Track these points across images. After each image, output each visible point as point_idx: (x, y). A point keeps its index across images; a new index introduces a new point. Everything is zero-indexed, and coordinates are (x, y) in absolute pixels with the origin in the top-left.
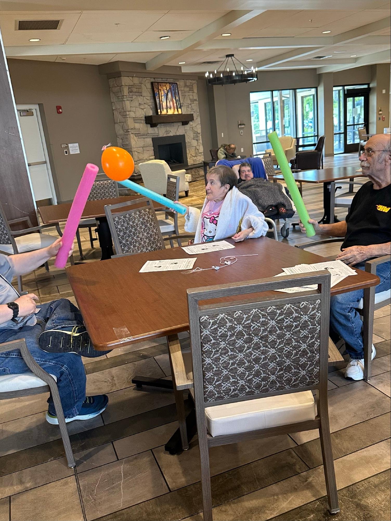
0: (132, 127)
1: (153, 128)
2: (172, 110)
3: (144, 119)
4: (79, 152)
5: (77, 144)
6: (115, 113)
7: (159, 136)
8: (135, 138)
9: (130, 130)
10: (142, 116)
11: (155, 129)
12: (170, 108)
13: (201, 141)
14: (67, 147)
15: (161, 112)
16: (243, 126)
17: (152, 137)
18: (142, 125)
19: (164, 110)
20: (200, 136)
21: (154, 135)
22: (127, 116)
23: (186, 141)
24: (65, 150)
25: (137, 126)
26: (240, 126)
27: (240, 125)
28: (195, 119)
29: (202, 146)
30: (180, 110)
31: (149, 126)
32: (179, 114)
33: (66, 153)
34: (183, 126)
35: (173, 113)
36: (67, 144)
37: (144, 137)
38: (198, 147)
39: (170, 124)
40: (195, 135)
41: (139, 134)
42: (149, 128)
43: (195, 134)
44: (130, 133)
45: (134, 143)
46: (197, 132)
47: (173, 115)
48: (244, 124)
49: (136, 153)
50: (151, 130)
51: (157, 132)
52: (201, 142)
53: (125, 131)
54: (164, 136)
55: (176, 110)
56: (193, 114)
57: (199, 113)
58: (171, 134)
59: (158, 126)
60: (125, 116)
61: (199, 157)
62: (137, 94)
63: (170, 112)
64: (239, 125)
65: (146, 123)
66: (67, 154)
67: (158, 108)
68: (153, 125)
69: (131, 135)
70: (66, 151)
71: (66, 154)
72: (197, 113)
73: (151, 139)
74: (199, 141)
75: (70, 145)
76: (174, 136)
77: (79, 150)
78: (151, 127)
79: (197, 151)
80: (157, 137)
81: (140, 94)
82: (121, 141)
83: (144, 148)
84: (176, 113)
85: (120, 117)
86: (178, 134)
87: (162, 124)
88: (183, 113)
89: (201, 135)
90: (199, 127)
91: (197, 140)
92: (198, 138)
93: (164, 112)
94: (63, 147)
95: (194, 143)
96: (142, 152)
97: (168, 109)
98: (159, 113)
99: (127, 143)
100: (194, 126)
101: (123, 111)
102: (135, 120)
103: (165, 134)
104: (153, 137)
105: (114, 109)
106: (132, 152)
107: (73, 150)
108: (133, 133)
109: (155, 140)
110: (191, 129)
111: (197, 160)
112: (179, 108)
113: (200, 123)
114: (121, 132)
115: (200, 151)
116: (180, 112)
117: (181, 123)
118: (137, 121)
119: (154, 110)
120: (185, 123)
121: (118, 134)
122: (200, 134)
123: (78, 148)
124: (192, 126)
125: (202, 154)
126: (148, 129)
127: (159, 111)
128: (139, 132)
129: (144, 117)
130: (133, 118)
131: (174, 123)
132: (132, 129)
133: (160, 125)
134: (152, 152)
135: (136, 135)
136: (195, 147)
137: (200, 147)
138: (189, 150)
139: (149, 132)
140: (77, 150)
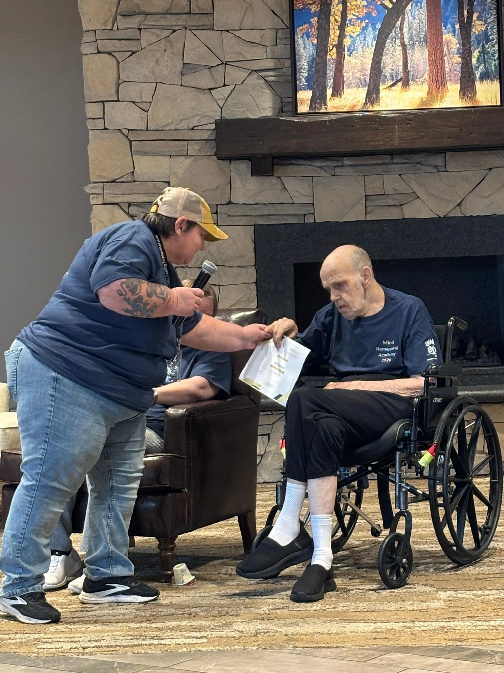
1: (261, 179)
2: (421, 87)
3: (210, 135)
7: (310, 220)
10: (194, 122)
12: (406, 80)
17: (254, 221)
19: (347, 90)
21: (271, 210)
25: (152, 167)
30: (488, 88)
31: (240, 167)
32: (477, 110)
39: (417, 158)
44: (95, 200)
47: (424, 116)
50: (250, 190)
55: (454, 87)
62: (172, 21)
65: (223, 155)
67: (303, 83)
73: (249, 231)
78: (255, 172)
80: (294, 221)
81: (205, 20)
84: (452, 102)
87: (347, 162)
93: (347, 101)
97: (382, 87)
98: (303, 108)
102: (141, 140)
104: (261, 222)
108: (108, 199)
112: (485, 76)
118: (149, 146)
126: (230, 185)
127: (305, 95)
129: (213, 126)
130: (126, 132)
131: (448, 154)
132: (114, 181)
133: (333, 164)
134: (248, 296)
135: (133, 210)
139: (237, 199)
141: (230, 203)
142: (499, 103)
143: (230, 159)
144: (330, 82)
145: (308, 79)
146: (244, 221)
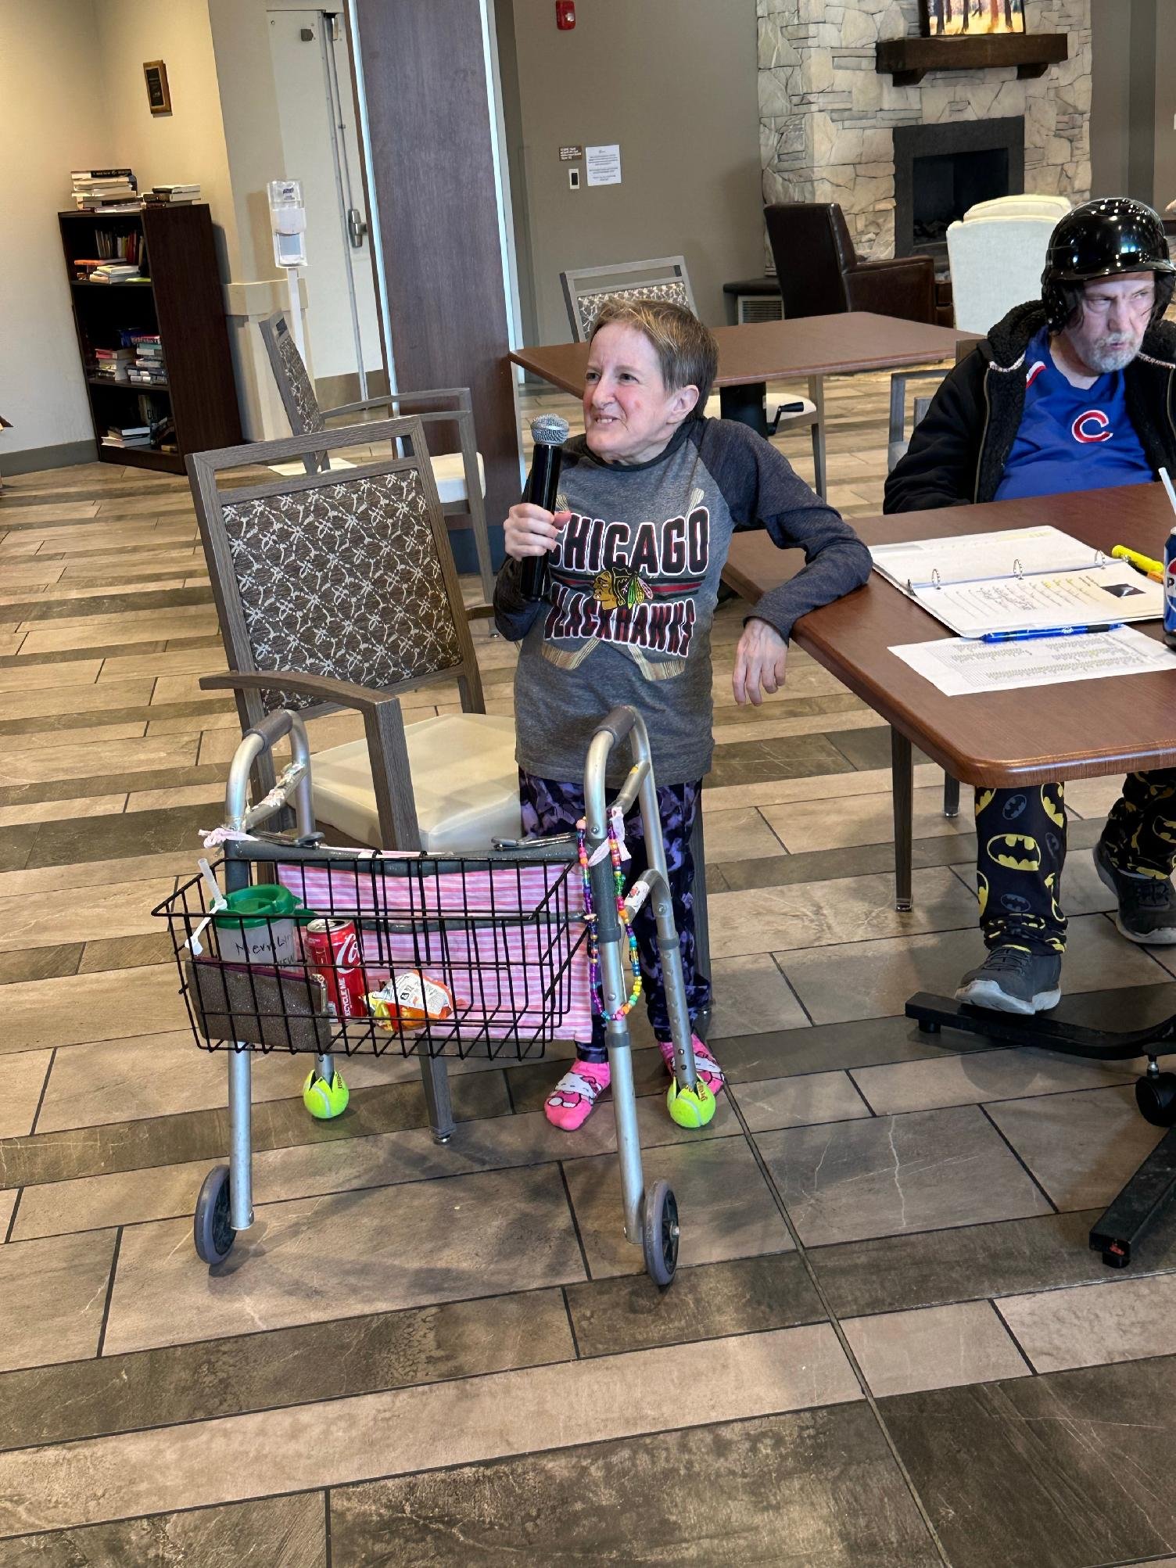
0: (824, 86)
1: (901, 89)
2: (987, 16)
3: (873, 53)
4: (618, 179)
5: (615, 150)
6: (765, 28)
7: (920, 122)
8: (832, 127)
9: (812, 98)
10: (864, 41)
11: (911, 92)
12: (980, 10)
13: (1085, 144)
14: (580, 160)
15: (941, 25)
17: (892, 124)
18: (861, 74)
19: (954, 17)
20: (1086, 126)
21: (901, 115)
22: (810, 42)
23: (1027, 145)
24: (571, 171)
25: (843, 79)
28: (1071, 53)
29: (1088, 166)
30: (1016, 18)
31: (888, 78)
32: (1011, 37)
33: (575, 182)
34: (1023, 83)
35: (990, 29)
36: (579, 149)
37: (863, 123)
38: (1070, 169)
39: (971, 73)
40: (1066, 118)
41: (847, 114)
42: (885, 91)
43: (1064, 114)
44: (814, 108)
45: (823, 148)
46: (1075, 107)
47: (989, 39)
50: (893, 98)
51: (918, 107)
52: (1087, 147)
53: (796, 100)
54: (943, 121)
55: (1002, 16)
56: (1064, 37)
57: (1089, 32)
58: (971, 115)
59: (923, 82)
60: (800, 41)
63: (979, 26)
65: (879, 69)
66: (577, 187)
67: (932, 10)
68: (904, 78)
69: (817, 115)
70: (574, 176)
71: (572, 187)
72: (1084, 33)
73: (890, 132)
74: (1080, 145)
75: (590, 152)
76: (979, 123)
77: (618, 172)
78: (896, 83)
79: (1065, 181)
80: (913, 123)
82: (774, 139)
83: (861, 169)
84: (1001, 28)
85: (781, 43)
86: (997, 113)
88: (1028, 32)
89: (1091, 120)
90: (1085, 86)
91: (1071, 141)
92: (1076, 131)
93: (954, 26)
94: (563, 155)
95: (1059, 152)
96: (851, 185)
97: (970, 15)
98: (933, 32)
99: (800, 148)
100: (1063, 82)
101: (796, 22)
102: (838, 57)
103: (947, 112)
104: (900, 125)
105: (760, 13)
106: (812, 181)
107: (598, 171)
108: (823, 107)
109: (906, 136)
110: (1052, 93)
112: (1015, 10)
113: (1088, 70)
114: (781, 103)
115: (1077, 185)
116: (1017, 25)
117: (1015, 71)
118: (842, 62)
119: (915, 16)
120: (1031, 69)
121: (765, 111)
122: (1087, 116)
123: (617, 164)
124: (1054, 84)
126: (881, 94)
127: (933, 20)
128: (849, 106)
129: (874, 45)
130: (830, 49)
131: (987, 70)
132: (823, 92)
133: (933, 76)
134: (888, 185)
135: (835, 116)
136: (1059, 168)
137: (1080, 168)
138: (1034, 179)
139: (886, 107)
140: (613, 169)
141: (880, 109)
143: (883, 72)
144: (945, 10)
145: (935, 7)
146: (889, 123)
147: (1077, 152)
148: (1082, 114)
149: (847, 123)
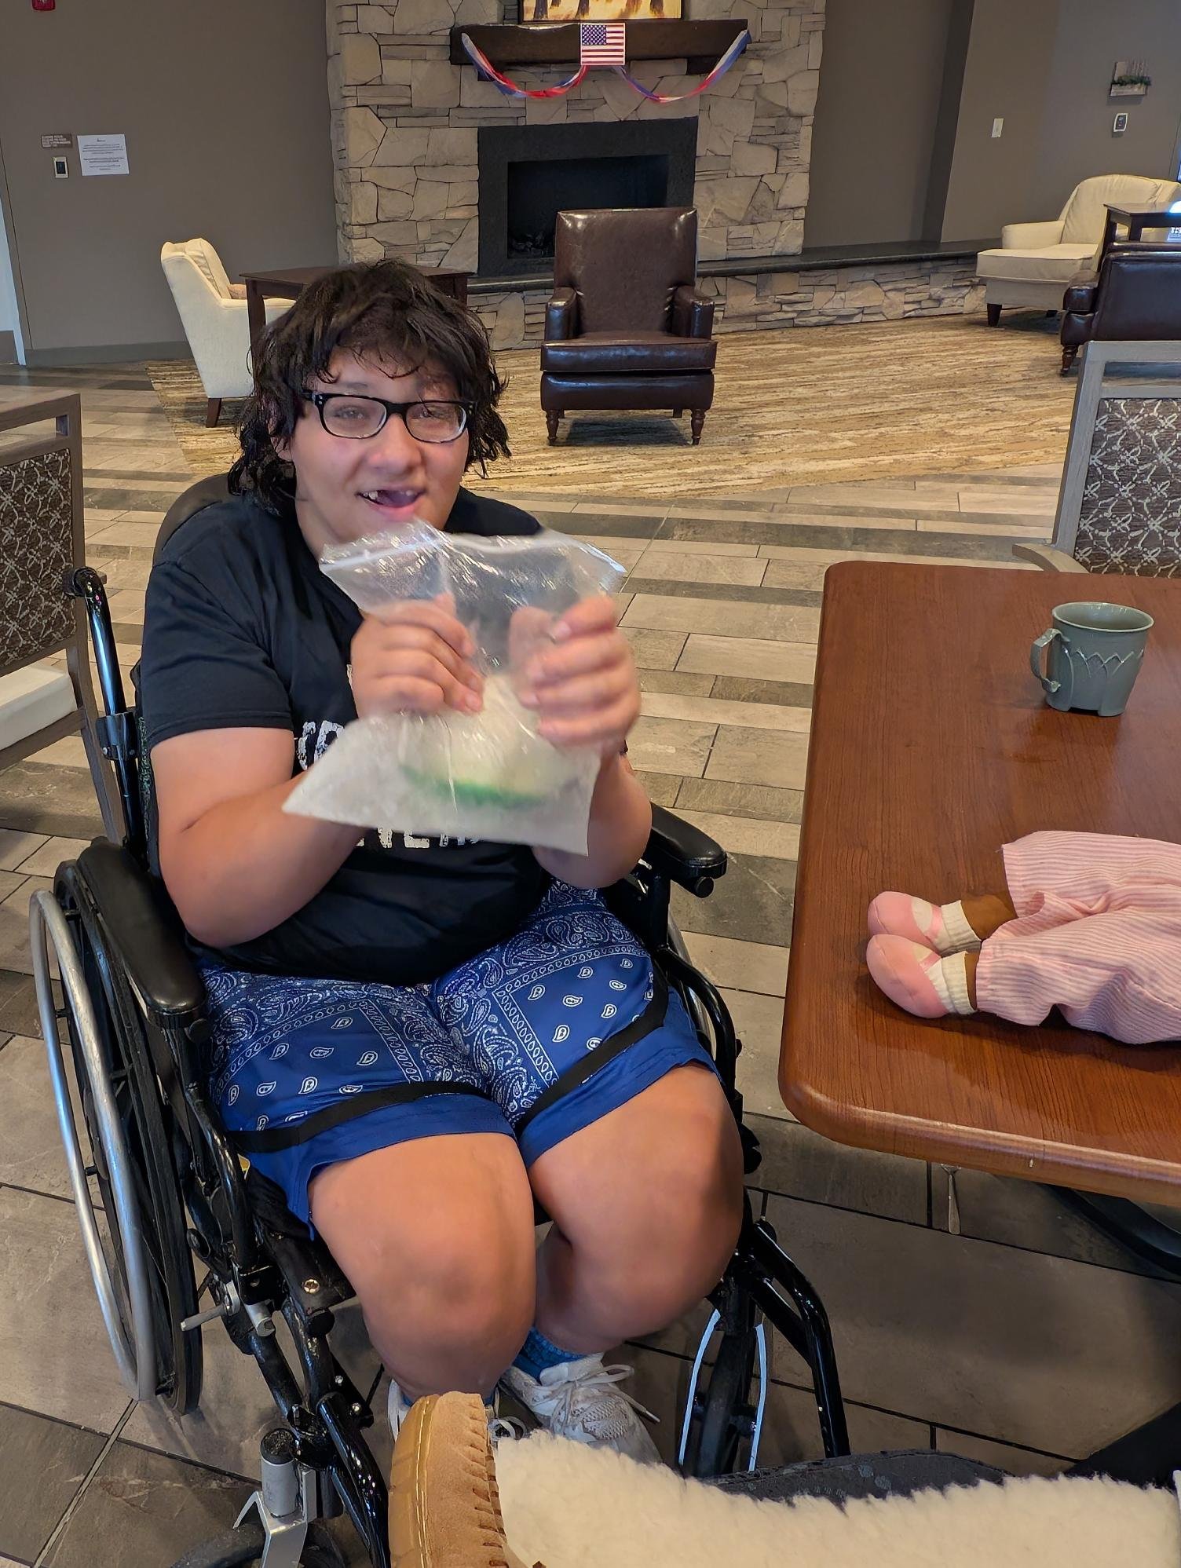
0: (364, 78)
3: (441, 40)
4: (126, 170)
5: (120, 139)
7: (522, 123)
8: (376, 123)
9: (349, 91)
10: (431, 28)
13: (805, 154)
14: (72, 146)
16: (1137, 90)
17: (477, 123)
18: (422, 69)
20: (806, 133)
21: (492, 113)
22: (352, 27)
23: (700, 151)
24: (56, 159)
25: (397, 71)
26: (1116, 91)
27: (1121, 83)
29: (805, 178)
31: (467, 72)
32: (664, 23)
33: (61, 170)
34: (693, 80)
35: (626, 14)
36: (68, 137)
37: (427, 121)
38: (772, 182)
40: (770, 122)
41: (402, 110)
42: (466, 86)
43: (767, 117)
44: (349, 102)
45: (363, 147)
46: (788, 110)
48: (1145, 82)
49: (371, 190)
50: (476, 94)
52: (806, 157)
54: (555, 121)
57: (821, 18)
58: (604, 116)
59: (524, 76)
61: (769, 230)
63: (606, 10)
64: (1114, 83)
65: (455, 60)
66: (64, 176)
69: (354, 112)
70: (60, 164)
71: (54, 176)
72: (811, 19)
73: (472, 131)
74: (794, 154)
75: (83, 141)
76: (620, 126)
77: (124, 162)
79: (764, 196)
80: (510, 123)
82: (335, 134)
83: (424, 174)
84: (646, 13)
85: (334, 29)
86: (650, 114)
87: (554, 68)
89: (814, 125)
91: (777, 150)
92: (787, 137)
94: (47, 145)
95: (757, 161)
96: (409, 189)
98: (528, 16)
100: (769, 79)
101: (339, 4)
102: (389, 45)
103: (564, 111)
104: (484, 124)
107: (94, 160)
108: (364, 102)
109: (496, 138)
110: (748, 93)
111: (756, 236)
113: (816, 64)
115: (784, 201)
116: (672, 11)
117: (683, 65)
118: (394, 51)
120: (694, 63)
122: (810, 120)
123: (123, 153)
124: (755, 80)
125: (801, 213)
126: (459, 90)
127: (530, 4)
128: (405, 101)
130: (375, 36)
132: (365, 85)
133: (542, 70)
134: (472, 193)
135: (382, 112)
136: (756, 182)
137: (790, 181)
138: (710, 191)
139: (465, 103)
140: (116, 160)
141: (459, 106)
142: (680, 17)
143: (461, 64)
146: (471, 123)
147: (783, 162)
148: (801, 117)
149: (401, 122)
